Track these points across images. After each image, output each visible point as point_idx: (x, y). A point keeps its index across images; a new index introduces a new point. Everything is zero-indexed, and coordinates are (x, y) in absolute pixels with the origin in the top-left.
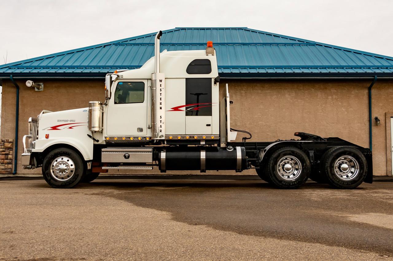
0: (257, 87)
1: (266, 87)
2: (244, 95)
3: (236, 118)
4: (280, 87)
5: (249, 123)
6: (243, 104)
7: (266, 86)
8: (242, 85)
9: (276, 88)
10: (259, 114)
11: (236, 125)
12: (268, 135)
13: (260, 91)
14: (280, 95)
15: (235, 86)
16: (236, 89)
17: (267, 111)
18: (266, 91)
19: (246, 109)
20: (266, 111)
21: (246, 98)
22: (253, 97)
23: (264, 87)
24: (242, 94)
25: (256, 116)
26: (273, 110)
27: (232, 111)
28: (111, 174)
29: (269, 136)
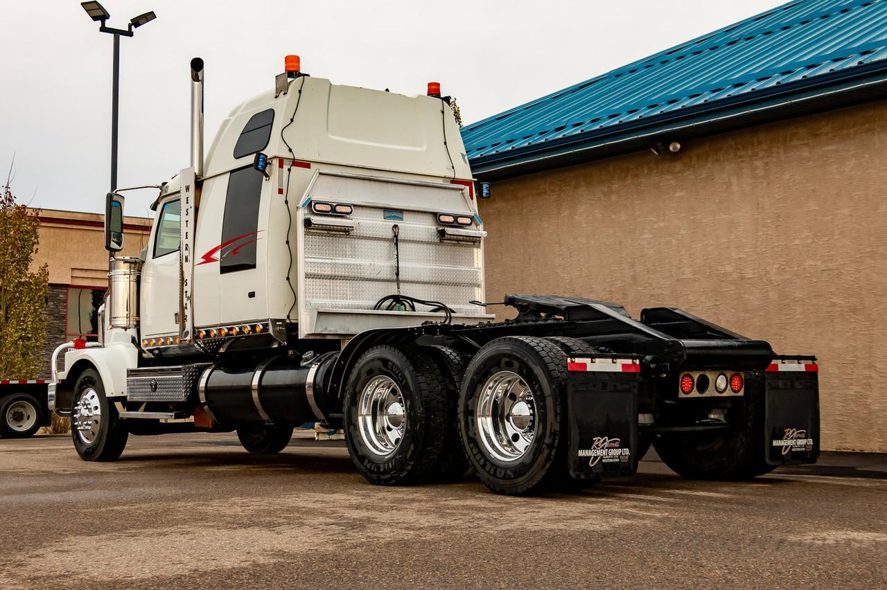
0: (798, 140)
1: (826, 134)
2: (760, 172)
3: (740, 256)
4: (867, 126)
5: (777, 266)
6: (760, 205)
7: (826, 130)
8: (755, 140)
9: (855, 133)
10: (806, 234)
11: (742, 278)
12: (834, 305)
13: (805, 153)
14: (867, 156)
15: (738, 149)
16: (741, 157)
17: (830, 218)
18: (826, 149)
19: (769, 221)
20: (826, 219)
21: (768, 184)
22: (786, 176)
23: (817, 135)
24: (755, 170)
25: (797, 242)
26: (846, 211)
27: (731, 232)
29: (838, 309)
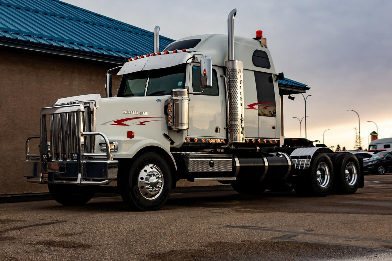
28: (3, 194)
